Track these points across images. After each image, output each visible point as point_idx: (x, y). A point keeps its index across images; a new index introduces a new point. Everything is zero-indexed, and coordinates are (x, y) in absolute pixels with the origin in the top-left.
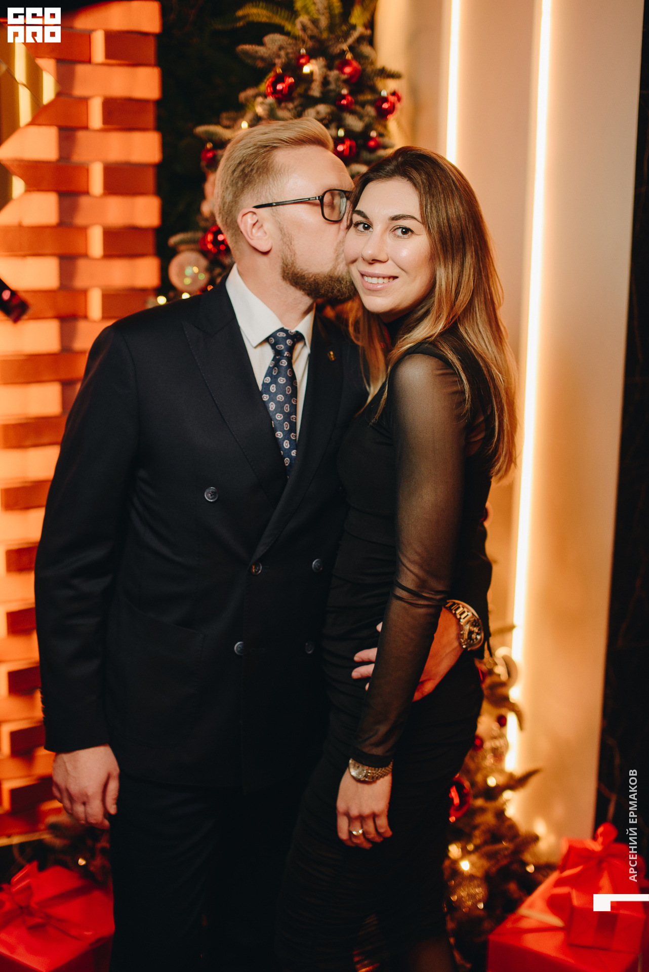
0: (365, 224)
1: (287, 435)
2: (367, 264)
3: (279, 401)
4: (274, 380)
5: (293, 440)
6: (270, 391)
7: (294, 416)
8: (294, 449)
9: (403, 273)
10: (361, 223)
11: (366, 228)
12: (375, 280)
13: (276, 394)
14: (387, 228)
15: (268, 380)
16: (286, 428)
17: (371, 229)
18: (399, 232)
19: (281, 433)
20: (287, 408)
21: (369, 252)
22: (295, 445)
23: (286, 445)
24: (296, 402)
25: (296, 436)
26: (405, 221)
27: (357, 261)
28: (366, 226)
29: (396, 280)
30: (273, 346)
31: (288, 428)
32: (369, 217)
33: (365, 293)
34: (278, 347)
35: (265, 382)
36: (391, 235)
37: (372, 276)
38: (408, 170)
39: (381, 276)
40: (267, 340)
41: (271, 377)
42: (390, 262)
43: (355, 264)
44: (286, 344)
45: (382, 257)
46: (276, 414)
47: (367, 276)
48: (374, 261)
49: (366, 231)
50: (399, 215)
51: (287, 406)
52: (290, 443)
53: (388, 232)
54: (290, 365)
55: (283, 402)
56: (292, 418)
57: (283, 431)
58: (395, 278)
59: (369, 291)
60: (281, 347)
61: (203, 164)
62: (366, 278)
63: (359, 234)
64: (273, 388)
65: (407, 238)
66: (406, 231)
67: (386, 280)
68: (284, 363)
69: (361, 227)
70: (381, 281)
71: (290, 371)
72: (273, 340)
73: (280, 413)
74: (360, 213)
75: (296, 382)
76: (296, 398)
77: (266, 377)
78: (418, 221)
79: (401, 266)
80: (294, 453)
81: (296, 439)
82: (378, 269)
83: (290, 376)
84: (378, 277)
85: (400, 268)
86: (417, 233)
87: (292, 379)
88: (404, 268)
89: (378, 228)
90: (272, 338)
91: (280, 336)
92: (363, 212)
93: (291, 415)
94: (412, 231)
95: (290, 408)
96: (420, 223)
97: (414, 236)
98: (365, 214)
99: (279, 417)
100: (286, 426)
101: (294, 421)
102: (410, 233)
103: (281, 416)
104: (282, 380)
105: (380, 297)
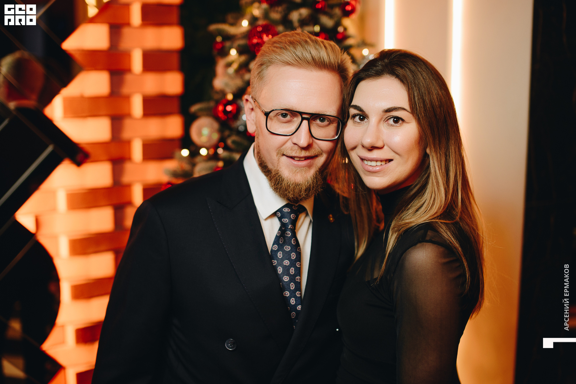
0: (360, 116)
1: (293, 293)
2: (367, 150)
3: (285, 265)
4: (281, 248)
5: (298, 297)
6: (277, 257)
7: (299, 277)
8: (299, 305)
9: (397, 156)
10: (358, 115)
11: (361, 120)
12: (374, 163)
13: (282, 259)
14: (381, 119)
15: (276, 247)
16: (292, 288)
17: (366, 120)
18: (391, 121)
19: (288, 292)
20: (292, 271)
21: (368, 141)
22: (300, 300)
23: (293, 301)
24: (300, 265)
25: (301, 294)
26: (397, 112)
27: (357, 148)
28: (362, 117)
29: (392, 163)
30: (280, 219)
31: (294, 288)
32: (365, 111)
33: (365, 174)
34: (284, 220)
35: (273, 249)
36: (385, 124)
37: (371, 160)
38: (396, 69)
39: (379, 159)
40: (275, 214)
41: (278, 245)
42: (385, 147)
43: (355, 151)
44: (290, 218)
45: (379, 144)
46: (283, 276)
47: (367, 160)
48: (372, 148)
49: (362, 122)
50: (392, 108)
51: (292, 269)
52: (295, 300)
53: (382, 122)
54: (294, 235)
55: (288, 266)
56: (297, 279)
57: (290, 291)
58: (390, 160)
59: (369, 173)
60: (286, 220)
61: (215, 52)
62: (366, 162)
63: (357, 125)
64: (280, 255)
65: (399, 126)
66: (397, 120)
67: (383, 163)
68: (289, 234)
69: (357, 118)
70: (379, 163)
71: (294, 240)
72: (279, 214)
73: (287, 276)
74: (356, 107)
75: (300, 248)
76: (300, 262)
77: (273, 245)
78: (408, 111)
79: (396, 151)
80: (299, 307)
81: (301, 296)
82: (375, 154)
83: (294, 244)
84: (377, 161)
85: (394, 151)
86: (406, 121)
87: (297, 247)
88: (398, 152)
89: (373, 119)
90: (278, 212)
91: (285, 211)
92: (359, 107)
93: (296, 277)
94: (403, 120)
95: (294, 270)
96: (410, 113)
97: (405, 124)
98: (361, 108)
99: (286, 279)
100: (292, 286)
101: (299, 281)
102: (400, 122)
103: (287, 278)
104: (288, 248)
105: (378, 177)
